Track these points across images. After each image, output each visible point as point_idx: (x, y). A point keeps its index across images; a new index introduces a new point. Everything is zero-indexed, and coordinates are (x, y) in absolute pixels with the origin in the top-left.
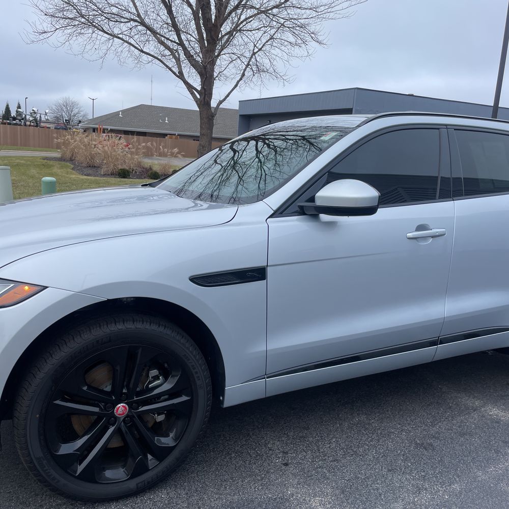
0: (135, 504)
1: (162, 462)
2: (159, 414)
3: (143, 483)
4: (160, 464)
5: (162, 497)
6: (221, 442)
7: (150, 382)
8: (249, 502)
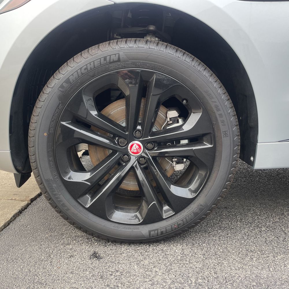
0: (146, 252)
1: (179, 214)
2: (178, 163)
3: (156, 232)
4: (176, 215)
5: (175, 252)
6: (250, 215)
7: (168, 125)
8: (283, 282)
